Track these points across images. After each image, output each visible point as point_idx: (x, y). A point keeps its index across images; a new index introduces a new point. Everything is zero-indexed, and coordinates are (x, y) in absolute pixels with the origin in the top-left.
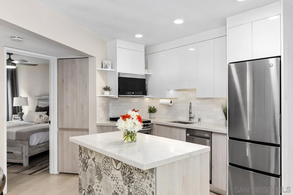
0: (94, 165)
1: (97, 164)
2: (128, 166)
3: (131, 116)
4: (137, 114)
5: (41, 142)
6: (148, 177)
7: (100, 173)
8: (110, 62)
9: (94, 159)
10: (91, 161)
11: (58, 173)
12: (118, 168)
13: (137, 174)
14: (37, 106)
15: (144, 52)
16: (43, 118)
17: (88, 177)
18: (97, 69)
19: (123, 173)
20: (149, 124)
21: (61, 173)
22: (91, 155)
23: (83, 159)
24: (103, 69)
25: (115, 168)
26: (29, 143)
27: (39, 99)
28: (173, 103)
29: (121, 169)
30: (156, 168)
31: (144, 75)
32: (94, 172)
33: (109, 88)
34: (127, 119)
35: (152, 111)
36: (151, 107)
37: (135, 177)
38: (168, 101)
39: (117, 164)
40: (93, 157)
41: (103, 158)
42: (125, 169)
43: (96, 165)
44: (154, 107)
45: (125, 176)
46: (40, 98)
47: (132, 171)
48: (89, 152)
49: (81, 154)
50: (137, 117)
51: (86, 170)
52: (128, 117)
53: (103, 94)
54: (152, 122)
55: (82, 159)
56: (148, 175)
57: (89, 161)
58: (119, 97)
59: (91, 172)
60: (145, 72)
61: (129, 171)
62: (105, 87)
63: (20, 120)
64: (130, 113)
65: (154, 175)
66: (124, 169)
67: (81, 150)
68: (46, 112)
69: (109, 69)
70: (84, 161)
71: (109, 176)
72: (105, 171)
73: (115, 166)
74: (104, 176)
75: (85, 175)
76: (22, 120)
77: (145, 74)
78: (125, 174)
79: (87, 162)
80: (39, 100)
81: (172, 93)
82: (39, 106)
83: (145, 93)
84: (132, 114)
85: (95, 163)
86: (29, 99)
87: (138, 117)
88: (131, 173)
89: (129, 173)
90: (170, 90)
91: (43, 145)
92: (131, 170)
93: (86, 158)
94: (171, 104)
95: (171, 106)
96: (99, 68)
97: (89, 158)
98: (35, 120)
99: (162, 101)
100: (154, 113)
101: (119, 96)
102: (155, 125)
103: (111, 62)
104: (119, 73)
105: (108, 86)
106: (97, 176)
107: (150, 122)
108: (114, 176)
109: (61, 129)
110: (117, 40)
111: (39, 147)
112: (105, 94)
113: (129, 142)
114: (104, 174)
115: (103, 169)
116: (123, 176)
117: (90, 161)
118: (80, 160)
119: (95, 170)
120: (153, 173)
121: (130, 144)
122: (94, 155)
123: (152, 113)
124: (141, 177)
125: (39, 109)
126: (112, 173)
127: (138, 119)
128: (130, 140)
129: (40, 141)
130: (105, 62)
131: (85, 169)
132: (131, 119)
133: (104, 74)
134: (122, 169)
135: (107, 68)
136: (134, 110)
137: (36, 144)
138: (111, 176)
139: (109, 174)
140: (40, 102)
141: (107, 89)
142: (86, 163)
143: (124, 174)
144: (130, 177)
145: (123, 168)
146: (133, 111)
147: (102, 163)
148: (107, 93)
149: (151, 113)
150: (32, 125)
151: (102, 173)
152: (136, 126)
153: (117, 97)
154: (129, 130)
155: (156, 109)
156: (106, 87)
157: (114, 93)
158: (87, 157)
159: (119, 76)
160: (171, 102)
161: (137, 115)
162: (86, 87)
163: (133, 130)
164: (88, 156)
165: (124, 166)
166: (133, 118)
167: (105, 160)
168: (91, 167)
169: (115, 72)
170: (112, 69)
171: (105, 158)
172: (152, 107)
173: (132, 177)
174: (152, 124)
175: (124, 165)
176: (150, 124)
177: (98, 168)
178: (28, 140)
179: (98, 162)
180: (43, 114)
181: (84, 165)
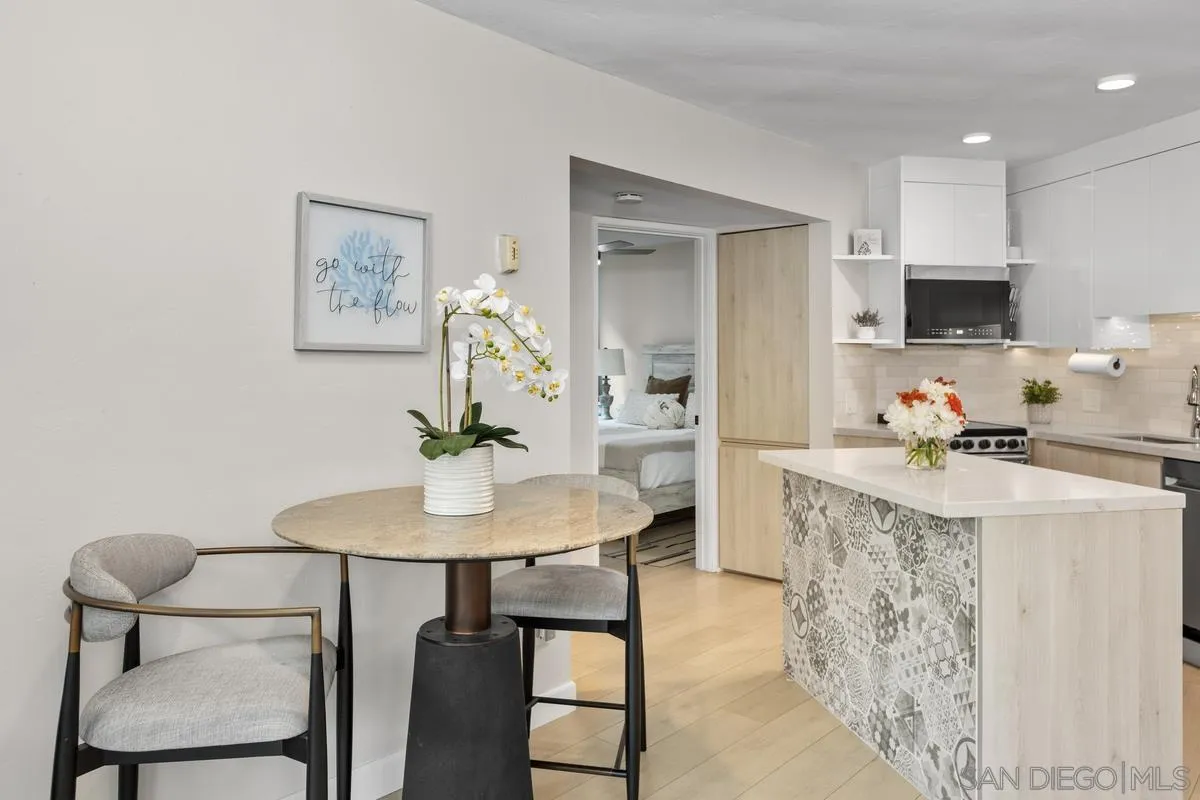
0: (824, 526)
1: (831, 523)
2: (911, 521)
3: (928, 396)
4: (948, 389)
5: (668, 482)
6: (961, 543)
7: (841, 544)
8: (877, 234)
9: (823, 510)
10: (816, 515)
11: (719, 570)
12: (886, 527)
13: (934, 540)
14: (650, 377)
15: (1004, 184)
16: (669, 413)
17: (809, 559)
18: (835, 257)
19: (900, 538)
20: (1019, 439)
21: (727, 572)
22: (816, 499)
23: (795, 512)
24: (855, 257)
25: (878, 529)
26: (639, 478)
27: (654, 355)
28: (1127, 367)
29: (894, 530)
30: (980, 519)
31: (1005, 266)
32: (824, 545)
33: (875, 316)
34: (915, 402)
35: (1039, 395)
36: (1035, 383)
37: (929, 546)
38: (1103, 360)
39: (885, 516)
40: (821, 503)
41: (848, 505)
42: (905, 529)
43: (829, 524)
44: (1049, 383)
45: (903, 546)
46: (656, 352)
47: (921, 533)
48: (809, 493)
49: (788, 498)
50: (946, 399)
51: (803, 540)
52: (922, 397)
53: (854, 335)
54: (1030, 434)
55: (791, 512)
56: (960, 538)
57: (812, 514)
58: (909, 347)
59: (817, 545)
60: (1008, 258)
61: (913, 534)
62: (861, 315)
63: (604, 416)
64: (927, 386)
65: (975, 538)
66: (903, 527)
67: (790, 489)
68: (677, 395)
69: (876, 255)
70: (797, 516)
71: (864, 550)
72: (852, 538)
73: (879, 523)
74: (850, 551)
75: (800, 555)
76: (609, 417)
77: (1009, 265)
78: (904, 541)
79: (806, 519)
80: (656, 357)
81: (1120, 332)
82: (657, 376)
83: (1011, 331)
84: (933, 392)
85: (826, 518)
86: (627, 355)
87: (949, 398)
88: (920, 537)
89: (914, 537)
90: (1108, 318)
91: (675, 489)
92: (920, 529)
93: (804, 507)
94: (1117, 373)
95: (1116, 378)
96: (839, 252)
97: (811, 507)
98: (646, 419)
99: (1078, 359)
100: (1048, 405)
101: (908, 341)
102: (1045, 443)
103: (879, 231)
104: (909, 268)
105: (872, 311)
106: (831, 555)
107: (1023, 432)
108: (876, 550)
109: (728, 442)
110: (902, 158)
111: (664, 495)
112: (860, 335)
113: (925, 469)
114: (850, 547)
115: (847, 535)
116: (899, 546)
117: (813, 516)
118: (785, 515)
119: (828, 537)
120: (971, 531)
121: (926, 474)
122: (825, 497)
123: (1040, 405)
124: (944, 544)
125: (656, 387)
126: (872, 543)
127: (948, 406)
128: (926, 463)
129: (665, 479)
130: (862, 234)
131: (801, 539)
132: (927, 403)
133: (859, 272)
134: (897, 528)
135: (868, 251)
136: (940, 380)
137: (657, 485)
138: (870, 550)
139: (863, 545)
140: (658, 365)
141: (867, 319)
142: (803, 523)
143: (901, 541)
144: (916, 548)
145: (900, 526)
146: (937, 381)
147: (846, 517)
148: (867, 335)
149: (1035, 405)
150: (640, 430)
151: (845, 545)
152: (942, 425)
153: (903, 346)
154: (920, 433)
155: (1055, 389)
156: (866, 314)
157: (892, 333)
158: (806, 505)
159: (910, 275)
160: (1117, 365)
161: (946, 394)
162: (802, 316)
163: (931, 434)
164: (808, 502)
165: (901, 522)
166: (933, 402)
167: (853, 508)
168: (816, 532)
169: (895, 263)
170: (883, 253)
171: (852, 505)
172: (1040, 383)
173: (922, 548)
174: (1032, 440)
175: (902, 518)
176: (1023, 442)
177: (833, 532)
178: (637, 470)
179: (834, 517)
180: (671, 399)
181: (797, 527)
